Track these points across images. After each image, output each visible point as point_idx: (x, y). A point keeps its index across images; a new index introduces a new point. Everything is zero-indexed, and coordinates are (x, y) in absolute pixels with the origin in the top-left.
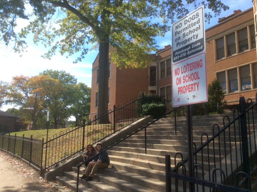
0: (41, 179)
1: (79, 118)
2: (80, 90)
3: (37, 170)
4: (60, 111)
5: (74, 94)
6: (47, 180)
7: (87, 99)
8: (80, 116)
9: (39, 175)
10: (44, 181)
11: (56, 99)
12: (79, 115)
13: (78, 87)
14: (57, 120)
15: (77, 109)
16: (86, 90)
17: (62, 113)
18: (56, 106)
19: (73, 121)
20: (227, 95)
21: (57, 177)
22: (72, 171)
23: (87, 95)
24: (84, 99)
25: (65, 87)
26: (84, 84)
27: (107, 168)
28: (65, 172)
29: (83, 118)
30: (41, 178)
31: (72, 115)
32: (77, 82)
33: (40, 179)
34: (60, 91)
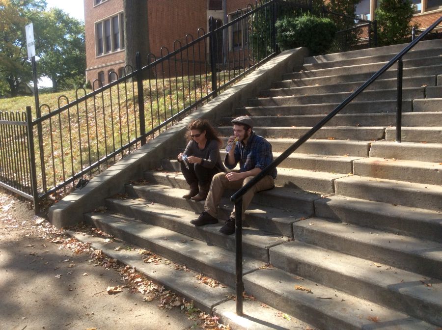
0: (40, 224)
1: (58, 81)
2: (56, 23)
3: (22, 199)
4: (21, 67)
5: (45, 31)
6: (66, 228)
7: (70, 42)
8: (61, 78)
9: (32, 212)
10: (55, 229)
11: (7, 42)
12: (58, 75)
13: (50, 16)
14: (16, 85)
15: (53, 63)
16: (68, 24)
17: (24, 69)
18: (8, 56)
19: (48, 88)
20: (423, 16)
21: (94, 217)
22: (134, 196)
23: (71, 34)
24: (65, 42)
25: (23, 16)
26: (61, 10)
27: (273, 188)
28: (115, 201)
29: (67, 81)
30: (40, 220)
31: (45, 76)
32: (47, 5)
33: (38, 225)
34: (15, 24)
